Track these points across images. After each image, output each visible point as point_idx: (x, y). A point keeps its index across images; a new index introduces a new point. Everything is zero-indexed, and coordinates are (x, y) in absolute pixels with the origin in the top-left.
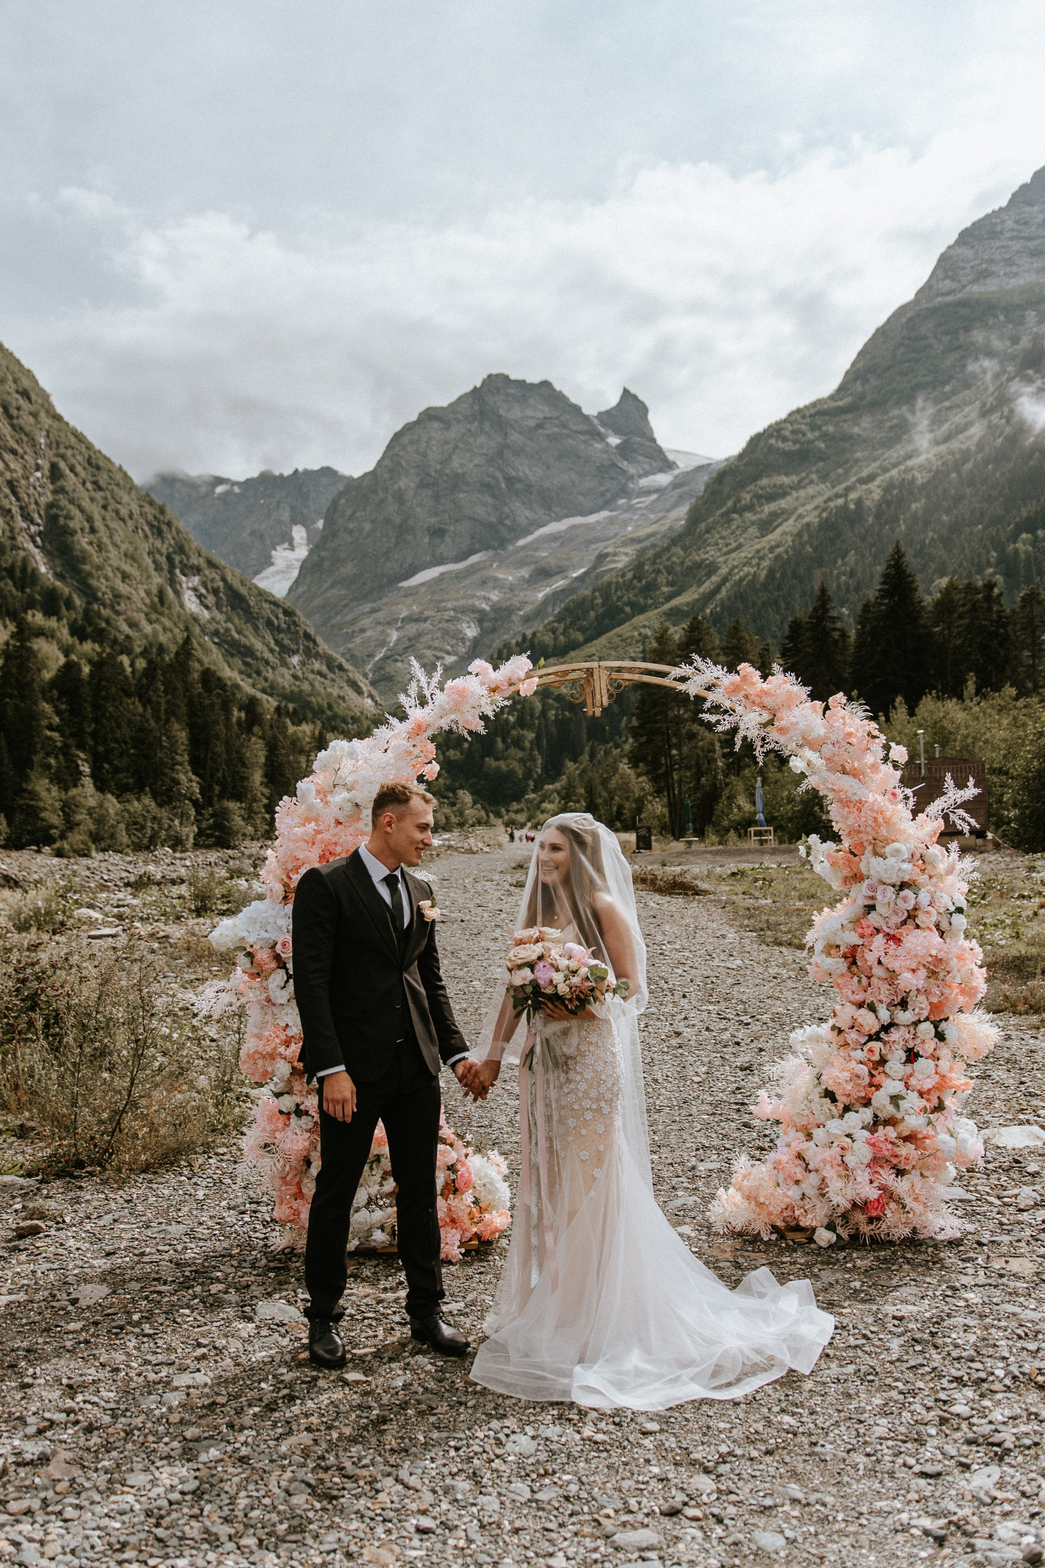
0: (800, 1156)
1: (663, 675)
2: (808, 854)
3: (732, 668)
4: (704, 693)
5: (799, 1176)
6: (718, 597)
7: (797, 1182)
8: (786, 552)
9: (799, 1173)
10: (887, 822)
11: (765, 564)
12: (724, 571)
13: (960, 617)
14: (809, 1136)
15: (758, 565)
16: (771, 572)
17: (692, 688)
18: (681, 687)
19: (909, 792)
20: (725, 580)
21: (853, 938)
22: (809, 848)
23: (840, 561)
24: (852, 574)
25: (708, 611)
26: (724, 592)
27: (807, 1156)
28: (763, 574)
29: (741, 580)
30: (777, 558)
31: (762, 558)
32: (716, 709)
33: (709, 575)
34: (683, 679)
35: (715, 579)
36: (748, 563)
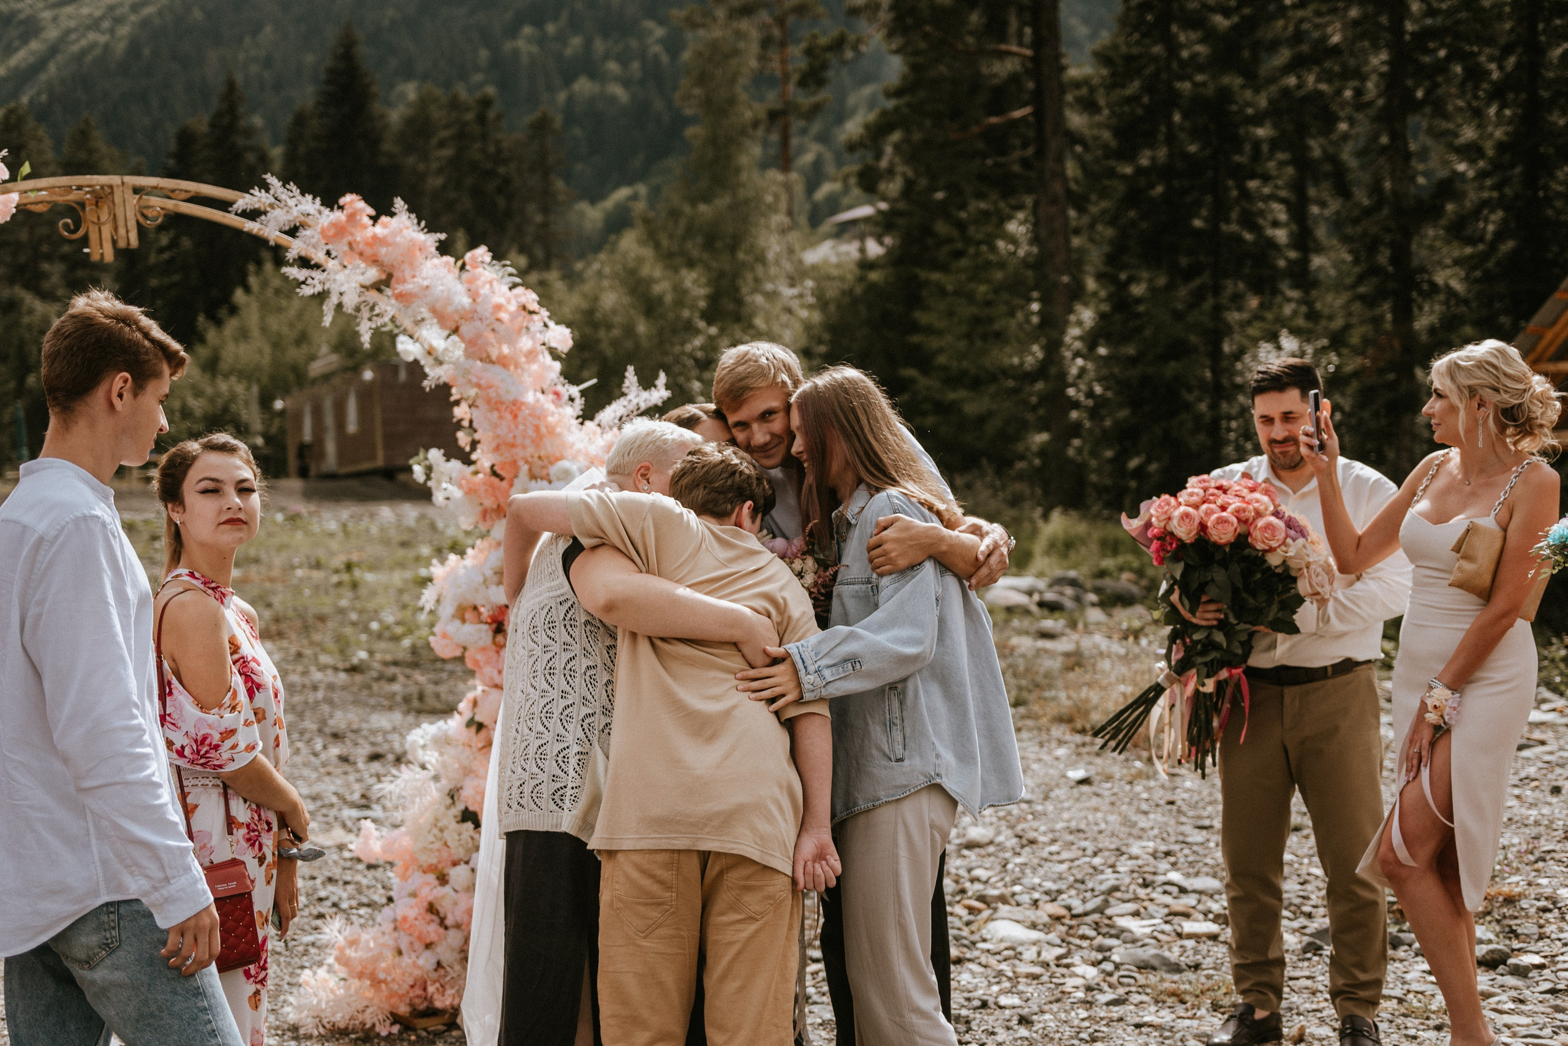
0: (431, 909)
1: (224, 205)
2: (428, 477)
3: (330, 201)
4: (285, 239)
5: (433, 937)
6: (43, 77)
7: (428, 946)
8: (160, 13)
9: (432, 930)
10: (551, 431)
11: (124, 30)
12: (52, 33)
13: (442, 144)
14: (443, 880)
15: (112, 31)
16: (134, 47)
17: (269, 229)
18: (249, 226)
19: (575, 391)
20: (54, 50)
21: (499, 595)
22: (429, 470)
23: (248, 40)
24: (268, 62)
25: (25, 100)
26: (52, 68)
27: (444, 907)
28: (121, 47)
29: (84, 52)
30: (145, 23)
31: (119, 21)
32: (304, 262)
33: (25, 38)
34: (253, 214)
35: (35, 45)
36: (94, 24)
